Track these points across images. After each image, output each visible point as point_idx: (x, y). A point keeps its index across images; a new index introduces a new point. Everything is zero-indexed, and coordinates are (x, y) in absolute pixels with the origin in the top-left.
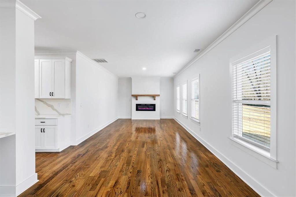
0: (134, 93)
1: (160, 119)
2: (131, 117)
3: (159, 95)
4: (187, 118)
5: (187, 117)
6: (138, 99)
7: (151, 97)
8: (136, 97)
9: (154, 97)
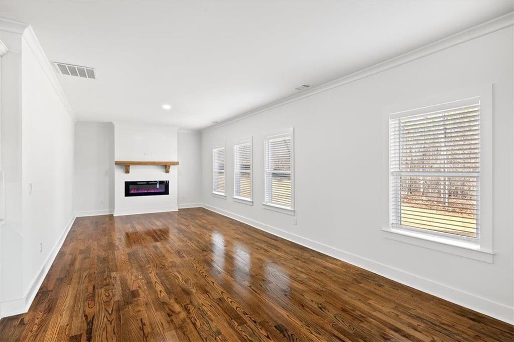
0: (119, 157)
1: (179, 209)
2: (113, 211)
3: (176, 164)
4: (251, 204)
5: (253, 202)
6: (131, 170)
7: (160, 166)
8: (126, 166)
9: (166, 167)
